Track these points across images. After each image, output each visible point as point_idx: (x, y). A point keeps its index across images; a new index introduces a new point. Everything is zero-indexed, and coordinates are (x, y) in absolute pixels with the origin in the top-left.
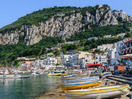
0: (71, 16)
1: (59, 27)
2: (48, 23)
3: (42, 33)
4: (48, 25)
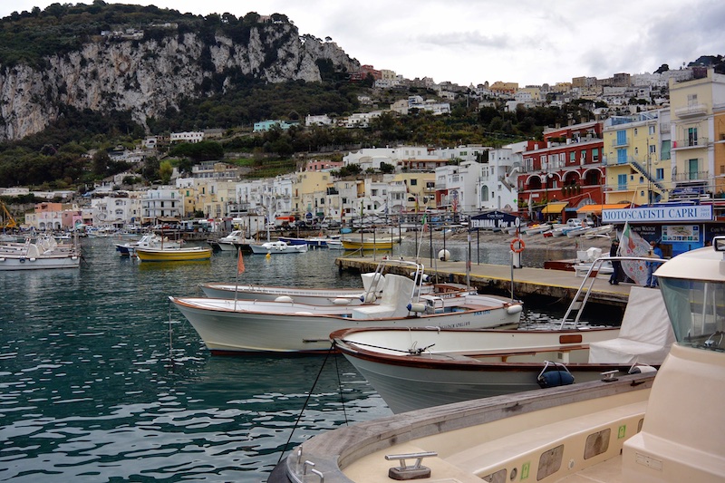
0: (165, 41)
1: (120, 76)
2: (79, 59)
3: (56, 94)
4: (78, 67)
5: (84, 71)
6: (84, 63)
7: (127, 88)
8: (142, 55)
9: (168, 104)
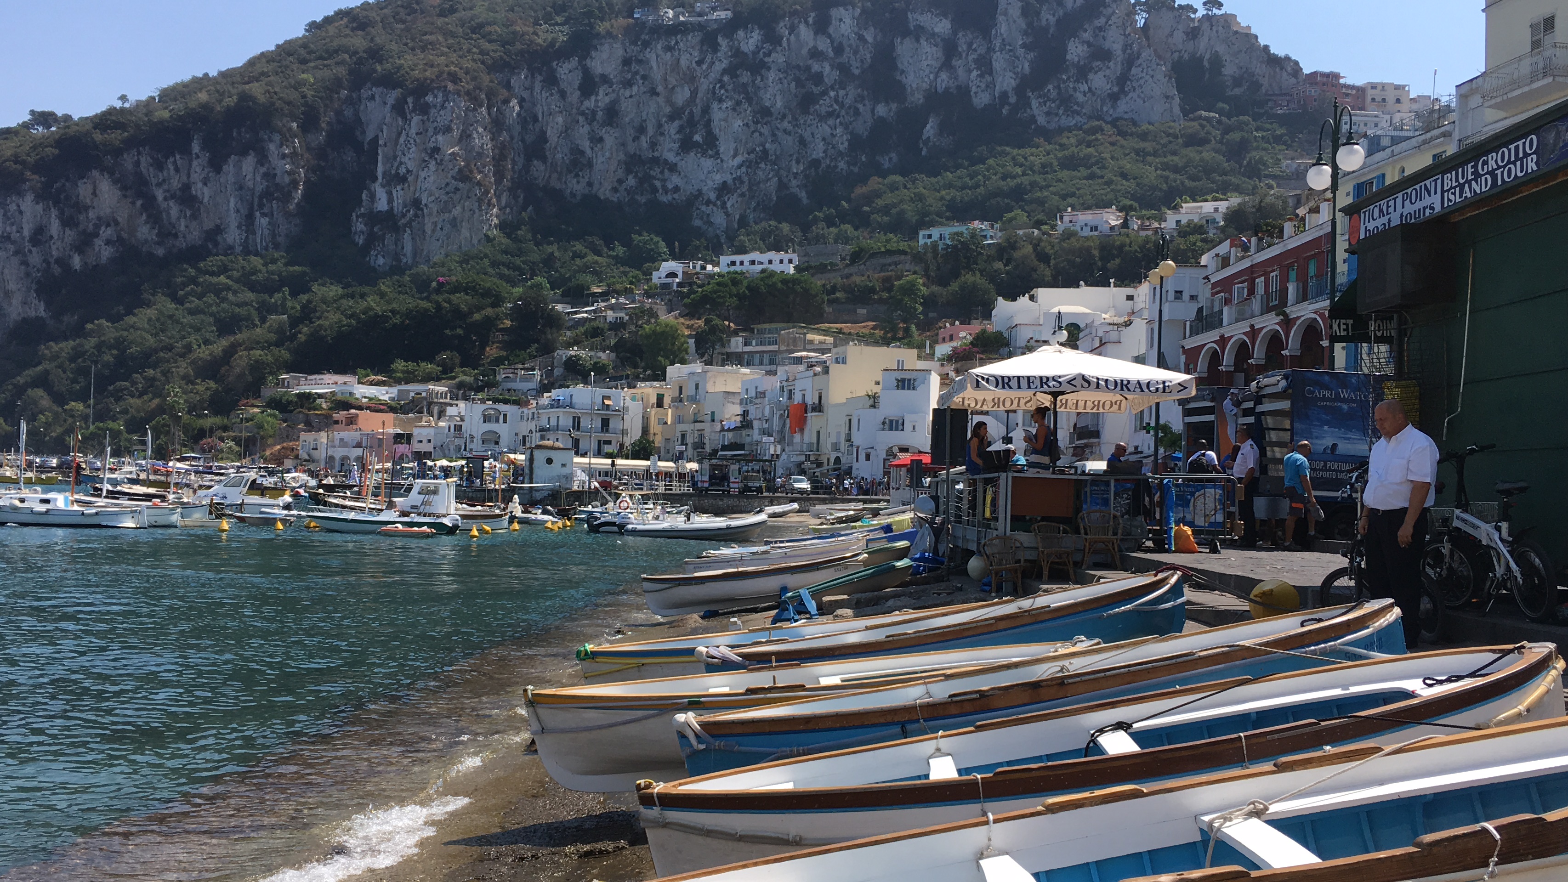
1: (671, 118)
5: (590, 103)
6: (589, 85)
7: (686, 145)
8: (725, 64)
9: (782, 186)
